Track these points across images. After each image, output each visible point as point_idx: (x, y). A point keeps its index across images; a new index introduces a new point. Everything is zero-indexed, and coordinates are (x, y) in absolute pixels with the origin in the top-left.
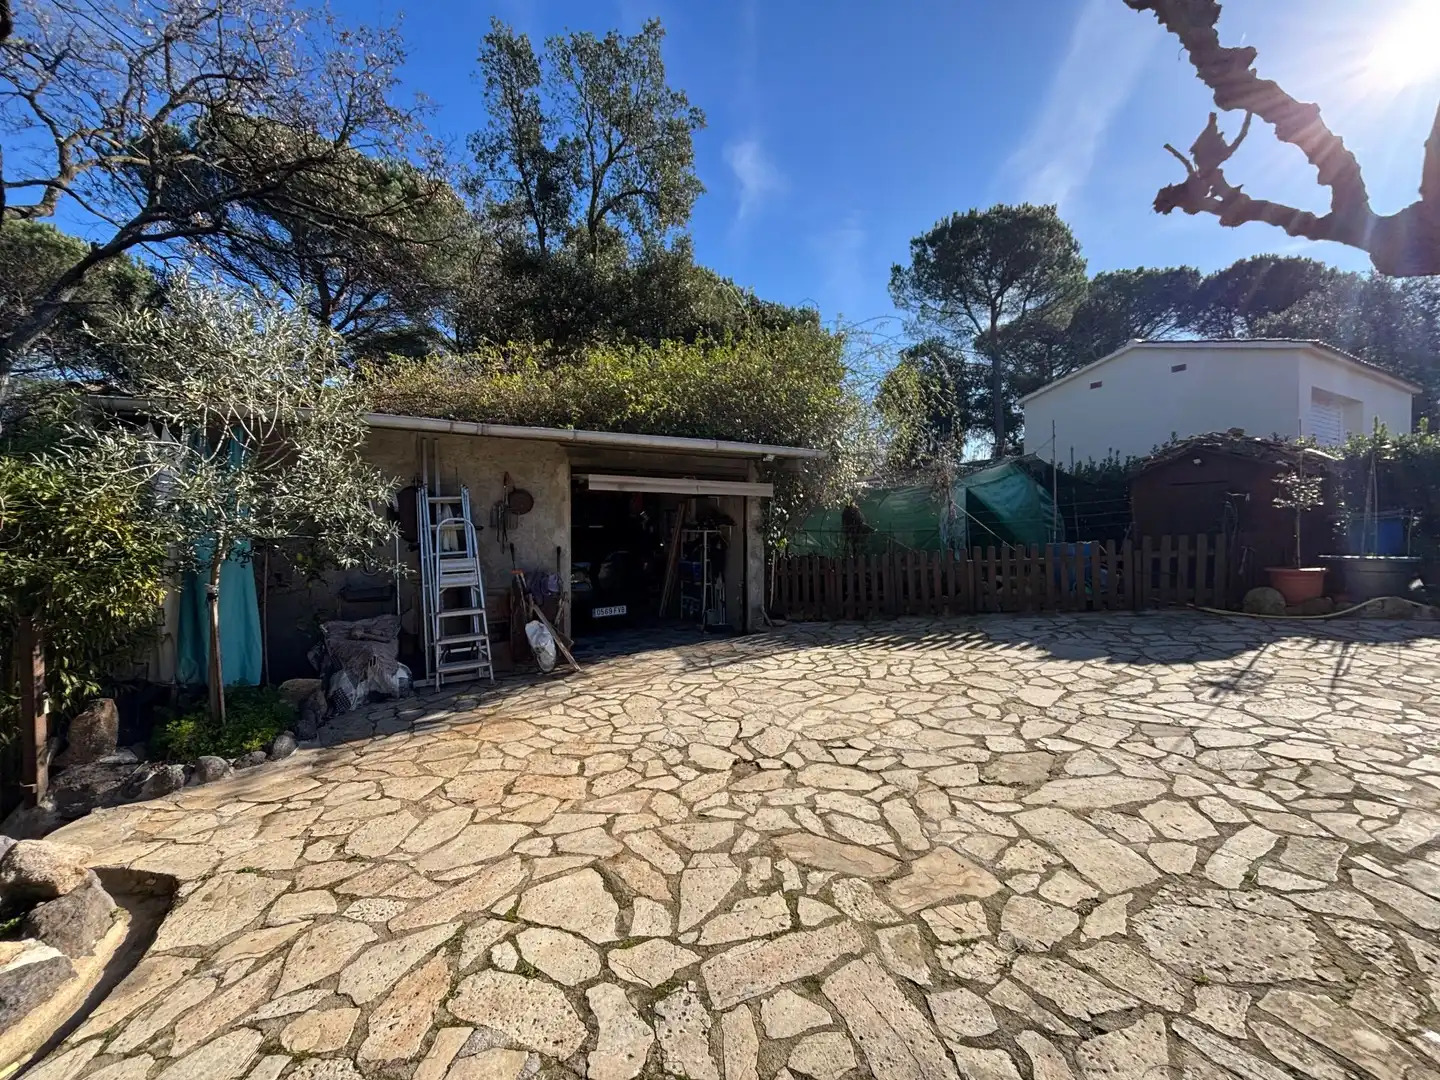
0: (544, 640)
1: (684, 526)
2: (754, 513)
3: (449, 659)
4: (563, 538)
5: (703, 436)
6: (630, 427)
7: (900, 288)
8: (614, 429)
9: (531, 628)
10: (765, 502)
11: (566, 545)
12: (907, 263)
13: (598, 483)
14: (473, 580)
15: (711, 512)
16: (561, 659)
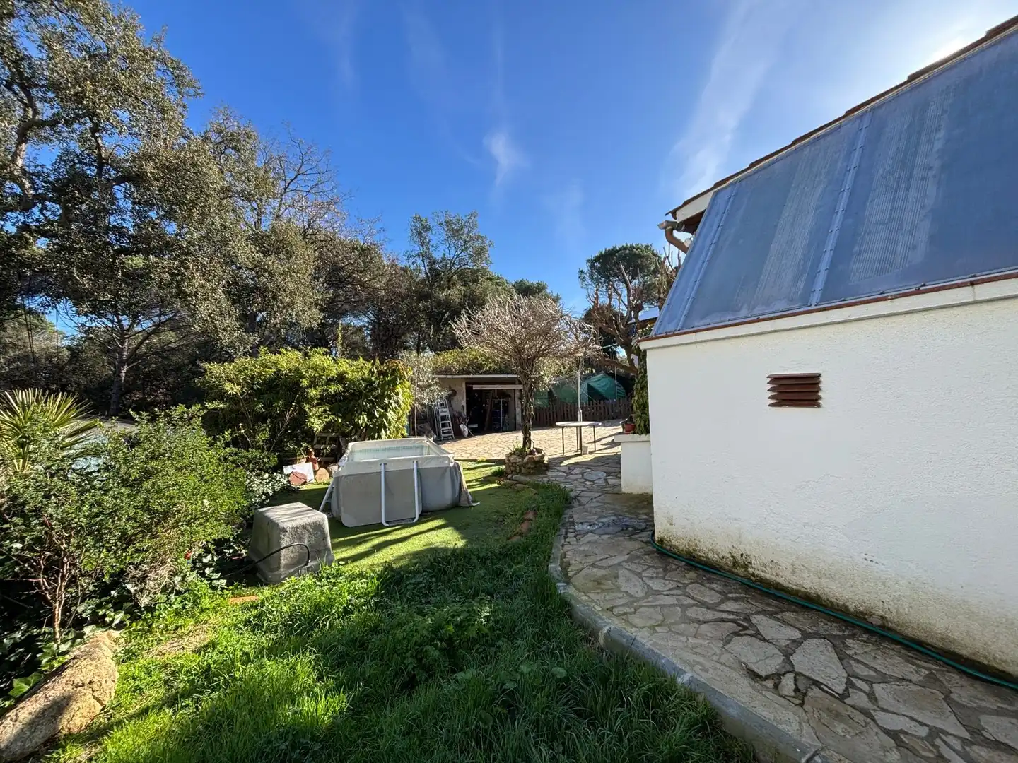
0: (464, 428)
1: (493, 398)
2: (518, 393)
3: (444, 433)
4: (464, 403)
5: (503, 374)
6: (485, 373)
7: (583, 279)
8: (481, 374)
9: (461, 426)
10: (521, 390)
11: (465, 405)
12: (586, 269)
13: (476, 387)
14: (447, 414)
15: (502, 394)
16: (469, 433)
